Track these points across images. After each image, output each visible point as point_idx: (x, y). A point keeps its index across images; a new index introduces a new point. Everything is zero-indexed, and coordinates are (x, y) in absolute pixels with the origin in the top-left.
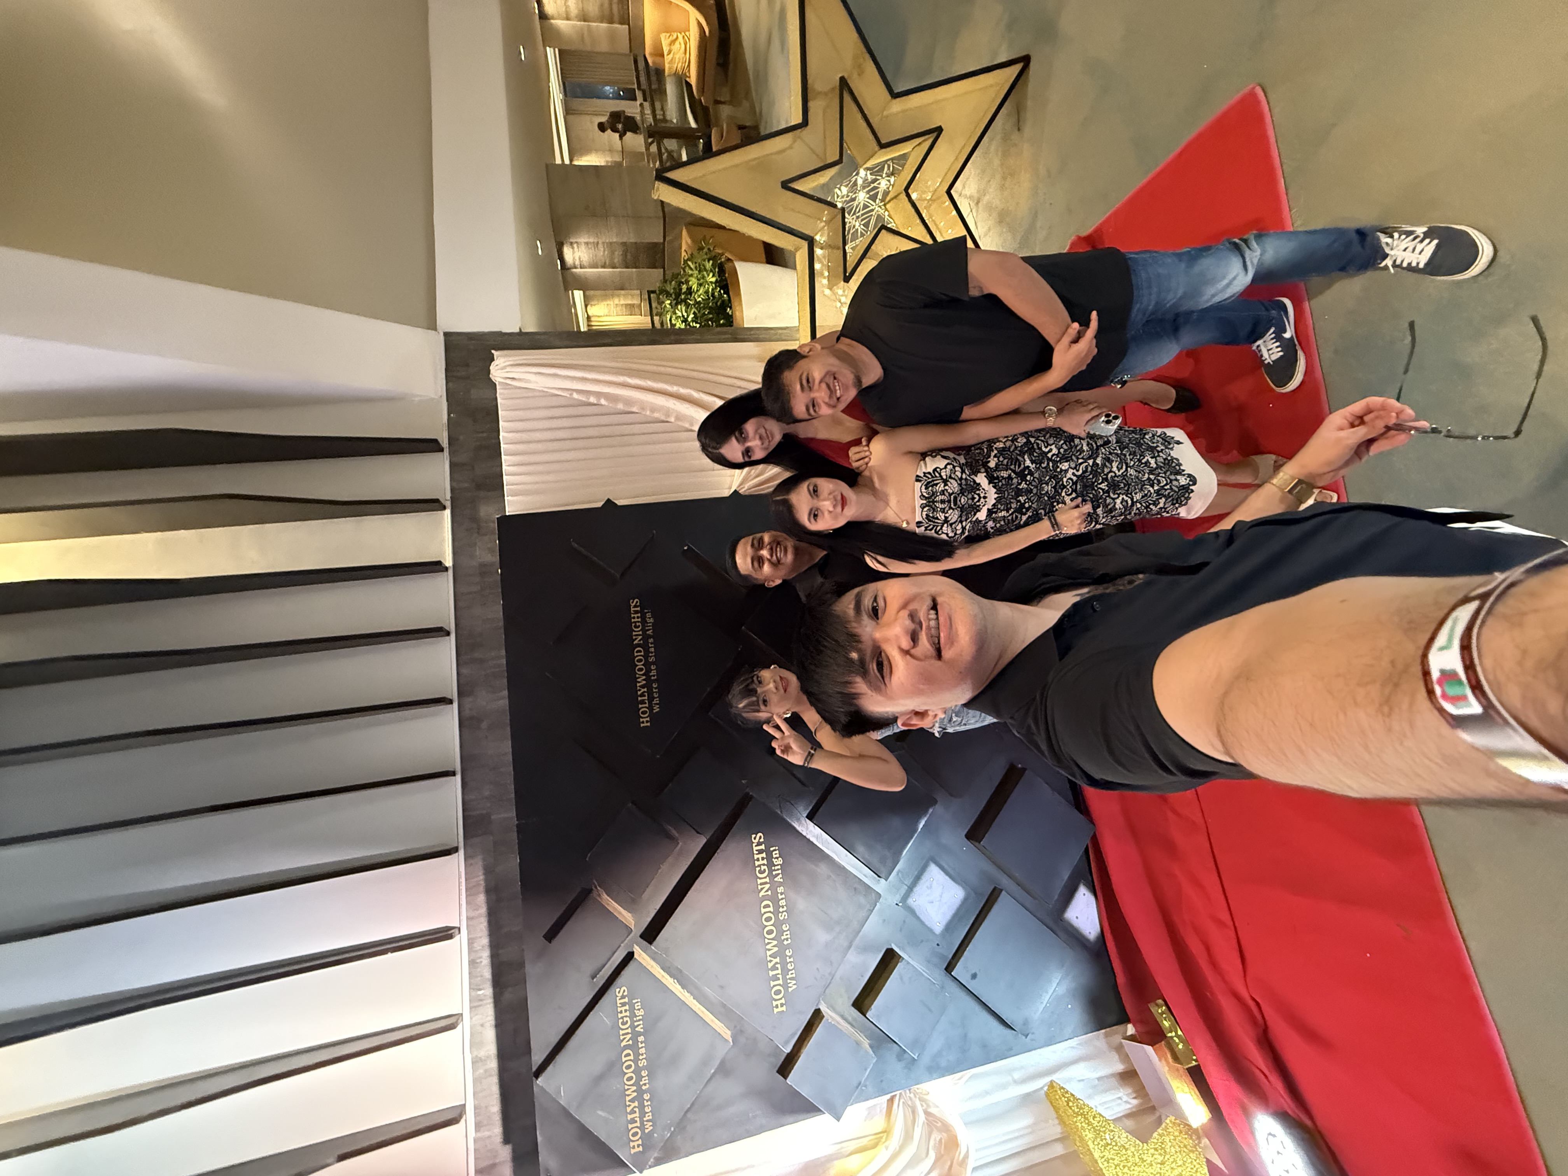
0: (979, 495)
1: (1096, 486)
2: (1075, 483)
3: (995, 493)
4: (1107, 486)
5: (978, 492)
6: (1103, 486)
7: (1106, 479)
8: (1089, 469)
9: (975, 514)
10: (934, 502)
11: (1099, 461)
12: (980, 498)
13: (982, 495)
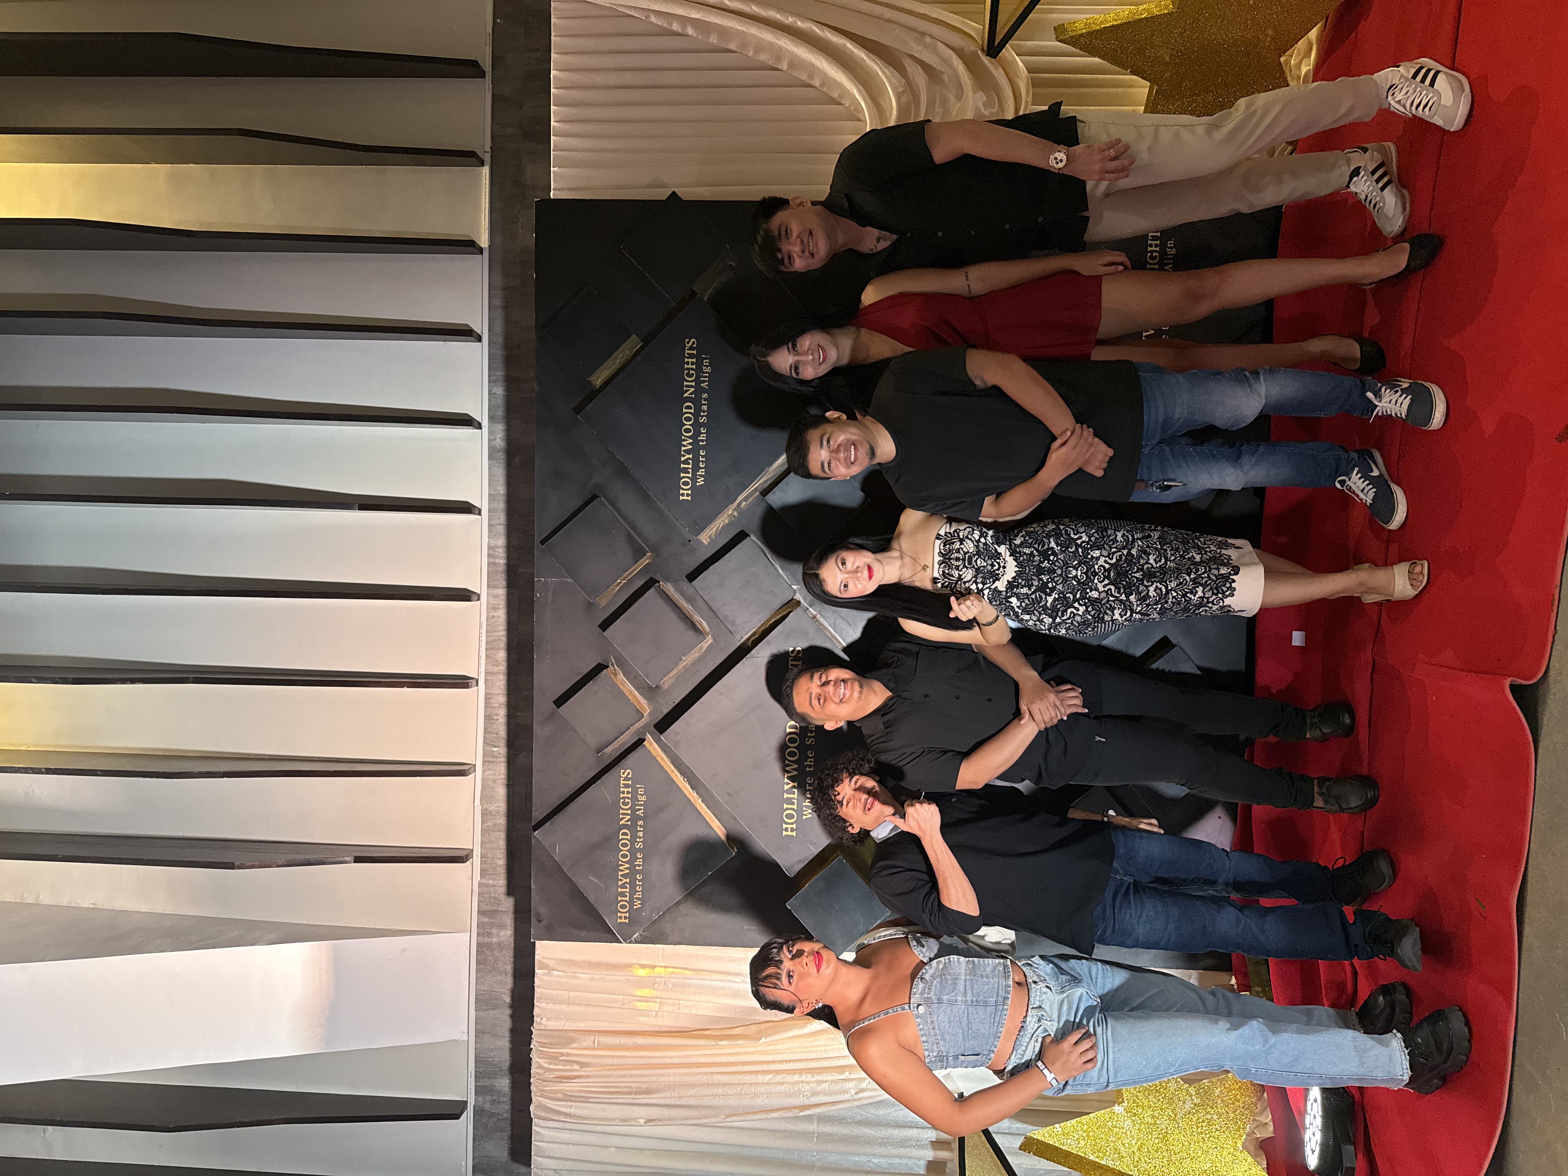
0: (999, 563)
1: (1131, 574)
2: (1109, 570)
3: (1016, 566)
4: (1142, 575)
5: (998, 561)
6: (1137, 575)
7: (1142, 570)
8: (1124, 558)
9: (994, 582)
10: (950, 559)
11: (1134, 552)
12: (1000, 567)
13: (1002, 565)
